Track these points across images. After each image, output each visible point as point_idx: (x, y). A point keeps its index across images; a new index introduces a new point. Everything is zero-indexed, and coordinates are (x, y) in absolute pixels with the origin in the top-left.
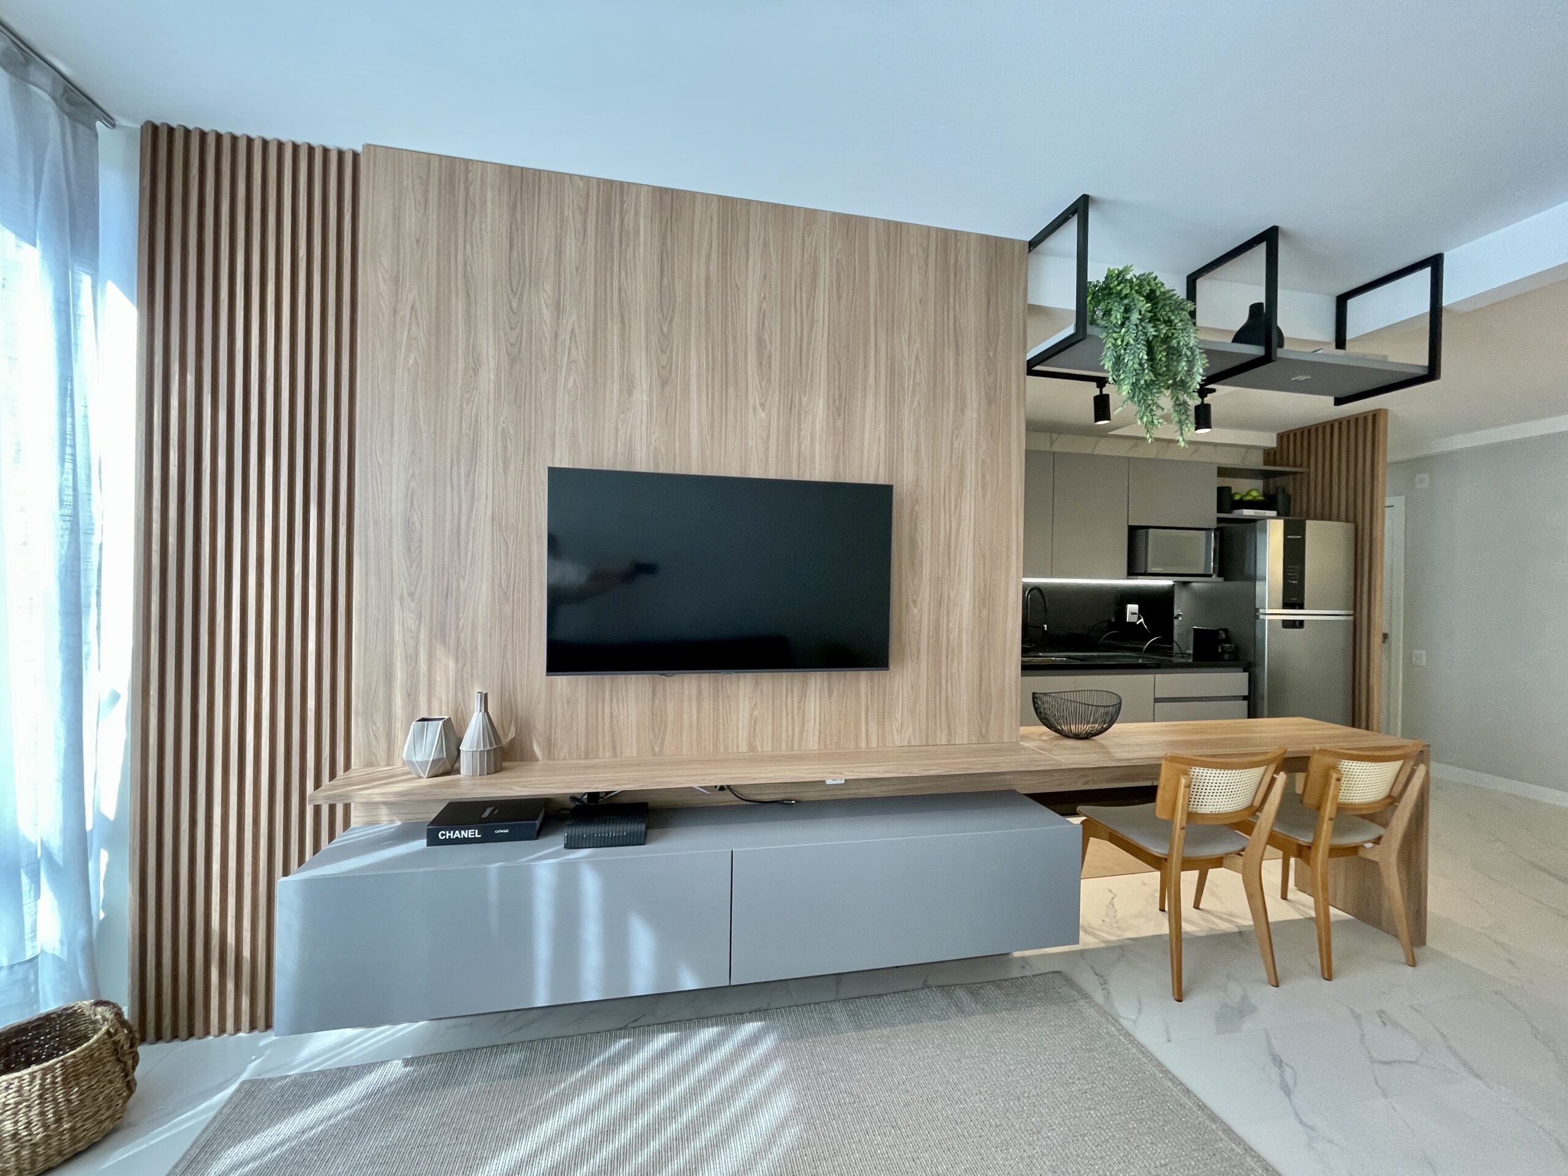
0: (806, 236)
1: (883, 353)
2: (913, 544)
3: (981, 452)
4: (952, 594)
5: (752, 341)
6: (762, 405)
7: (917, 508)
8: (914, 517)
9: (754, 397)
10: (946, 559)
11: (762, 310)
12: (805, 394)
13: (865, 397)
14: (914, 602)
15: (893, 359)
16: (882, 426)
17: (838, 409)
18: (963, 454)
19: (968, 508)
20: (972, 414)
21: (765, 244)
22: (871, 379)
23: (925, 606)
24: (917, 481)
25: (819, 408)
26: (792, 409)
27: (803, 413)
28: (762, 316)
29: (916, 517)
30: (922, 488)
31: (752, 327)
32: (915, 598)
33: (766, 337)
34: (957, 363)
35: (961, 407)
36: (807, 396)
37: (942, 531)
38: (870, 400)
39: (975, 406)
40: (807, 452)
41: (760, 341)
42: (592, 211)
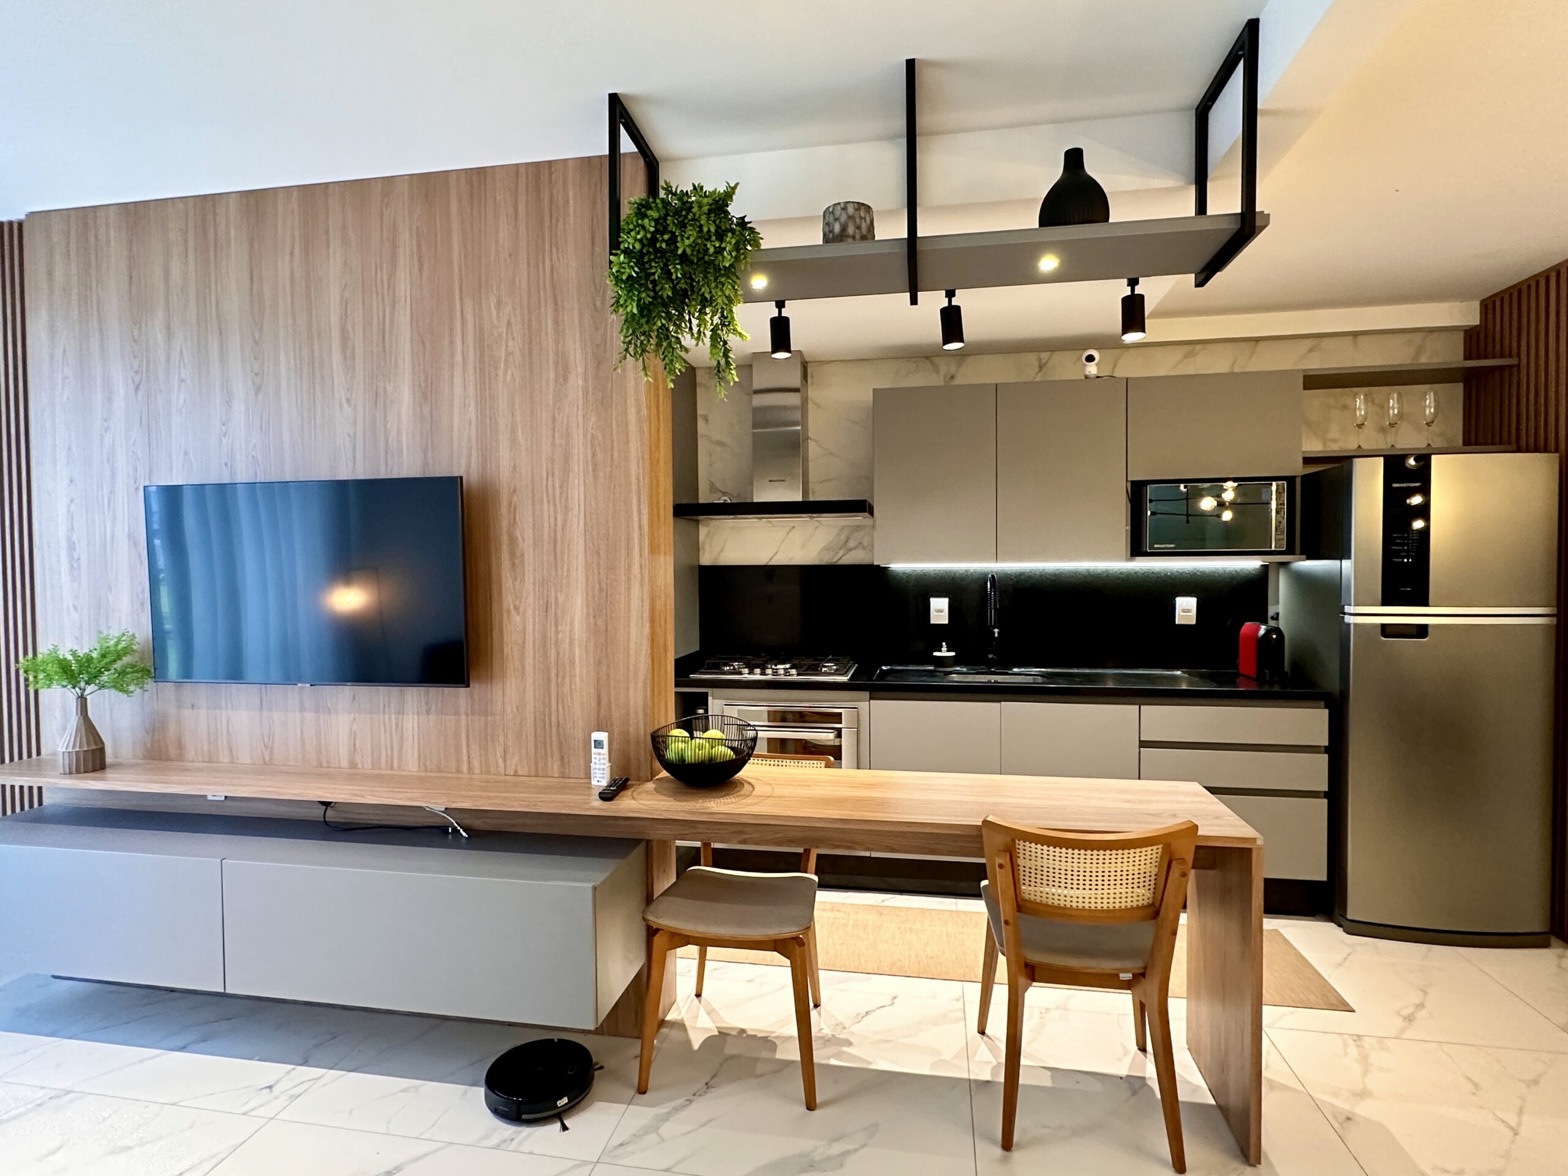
0: (384, 209)
1: (470, 326)
2: (512, 540)
3: (591, 424)
4: (561, 599)
5: (336, 333)
6: (348, 400)
7: (515, 499)
8: (513, 509)
9: (340, 392)
10: (552, 558)
11: (344, 298)
12: (390, 382)
13: (452, 377)
14: (516, 608)
15: (481, 329)
16: (472, 408)
17: (424, 394)
18: (567, 430)
19: (577, 493)
20: (577, 381)
21: (344, 228)
22: (459, 358)
23: (529, 613)
24: (514, 468)
25: (404, 395)
26: (379, 400)
27: (388, 403)
28: (345, 304)
29: (515, 510)
30: (520, 475)
31: (335, 320)
32: (517, 603)
33: (350, 328)
34: (556, 322)
35: (563, 375)
36: (392, 384)
37: (546, 525)
38: (458, 380)
39: (580, 370)
40: (395, 445)
41: (343, 330)
42: (191, 231)
